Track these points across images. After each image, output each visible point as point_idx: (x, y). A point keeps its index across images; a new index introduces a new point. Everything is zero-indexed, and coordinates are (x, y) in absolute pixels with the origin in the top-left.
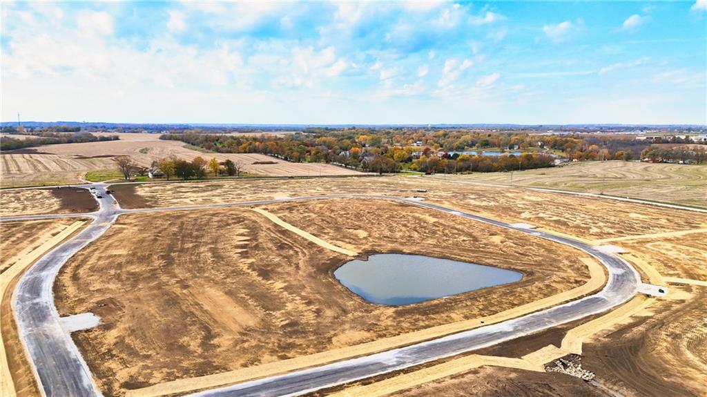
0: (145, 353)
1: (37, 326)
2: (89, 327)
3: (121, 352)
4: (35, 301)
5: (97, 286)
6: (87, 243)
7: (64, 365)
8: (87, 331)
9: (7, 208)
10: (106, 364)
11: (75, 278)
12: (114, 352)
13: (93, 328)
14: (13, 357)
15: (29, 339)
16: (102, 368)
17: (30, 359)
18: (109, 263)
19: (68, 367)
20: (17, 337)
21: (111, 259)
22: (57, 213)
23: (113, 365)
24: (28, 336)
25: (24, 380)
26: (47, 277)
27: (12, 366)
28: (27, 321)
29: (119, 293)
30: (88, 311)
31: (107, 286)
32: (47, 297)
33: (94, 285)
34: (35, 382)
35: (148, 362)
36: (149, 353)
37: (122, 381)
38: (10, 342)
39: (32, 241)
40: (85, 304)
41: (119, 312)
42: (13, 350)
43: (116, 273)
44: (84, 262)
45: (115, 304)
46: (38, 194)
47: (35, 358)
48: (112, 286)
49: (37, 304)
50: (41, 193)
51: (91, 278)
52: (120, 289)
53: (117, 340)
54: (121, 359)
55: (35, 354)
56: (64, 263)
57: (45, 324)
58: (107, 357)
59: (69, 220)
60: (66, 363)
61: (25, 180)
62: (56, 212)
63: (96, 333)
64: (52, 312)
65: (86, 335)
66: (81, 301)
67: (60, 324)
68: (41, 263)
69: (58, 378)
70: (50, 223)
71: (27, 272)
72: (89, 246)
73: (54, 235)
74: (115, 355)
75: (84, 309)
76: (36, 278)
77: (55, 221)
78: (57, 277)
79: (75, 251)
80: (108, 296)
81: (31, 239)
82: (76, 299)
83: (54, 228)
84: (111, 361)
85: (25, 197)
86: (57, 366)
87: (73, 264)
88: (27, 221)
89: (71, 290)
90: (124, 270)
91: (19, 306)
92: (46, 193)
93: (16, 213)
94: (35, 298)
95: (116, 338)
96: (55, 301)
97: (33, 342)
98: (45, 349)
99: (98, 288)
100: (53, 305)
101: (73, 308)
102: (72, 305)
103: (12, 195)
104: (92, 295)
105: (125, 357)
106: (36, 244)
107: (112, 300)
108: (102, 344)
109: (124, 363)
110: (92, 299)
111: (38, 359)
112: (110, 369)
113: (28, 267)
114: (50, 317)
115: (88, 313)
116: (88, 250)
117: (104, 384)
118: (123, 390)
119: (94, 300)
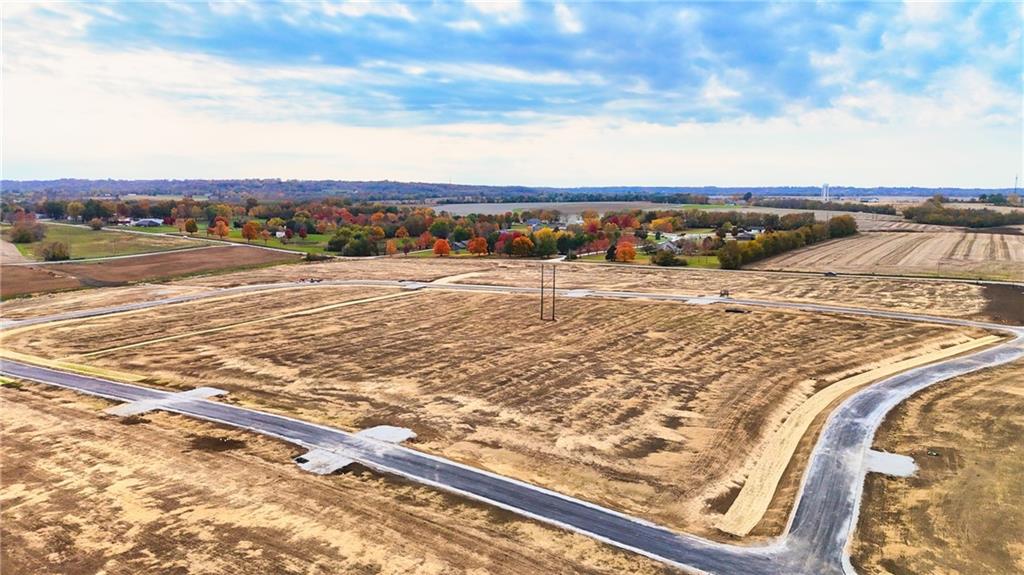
0: (941, 537)
1: (837, 449)
2: (895, 474)
3: (911, 521)
4: (856, 420)
5: (948, 428)
6: (982, 367)
7: (833, 505)
8: (891, 478)
9: (909, 302)
10: (882, 527)
11: (927, 408)
12: (903, 518)
13: (900, 477)
14: (791, 472)
15: (819, 460)
16: (875, 529)
17: (804, 482)
18: (989, 402)
19: (835, 508)
20: (809, 453)
21: (996, 398)
22: (970, 319)
23: (891, 532)
24: (820, 456)
25: (783, 500)
26: (893, 396)
27: (784, 481)
28: (831, 440)
29: (972, 446)
30: (911, 455)
31: (961, 431)
32: (874, 420)
33: (945, 425)
34: (791, 508)
35: (938, 552)
36: (946, 540)
37: (887, 556)
38: (799, 455)
39: (910, 349)
40: (913, 445)
41: (949, 471)
42: (795, 465)
43: (987, 419)
44: (955, 391)
45: (952, 459)
46: (963, 290)
47: (809, 483)
48: (969, 434)
49: (857, 424)
50: (969, 289)
51: (946, 415)
52: (978, 442)
53: (919, 504)
54: (905, 529)
55: (813, 479)
56: (927, 385)
57: (848, 451)
58: (890, 520)
59: (979, 332)
60: (837, 503)
61: (962, 269)
62: (970, 317)
63: (900, 485)
64: (865, 439)
65: (886, 481)
66: (912, 439)
67: (864, 457)
68: (899, 378)
69: (817, 516)
70: (950, 330)
71: (874, 385)
72: (978, 372)
73: (943, 347)
74: (901, 521)
75: (907, 449)
76: (879, 394)
77: (959, 328)
78: (905, 401)
79: (955, 373)
80: (952, 445)
81: (910, 345)
82: (908, 435)
83: (949, 339)
84: (891, 527)
85: (942, 292)
86: (824, 502)
87: (939, 391)
88: (923, 322)
89: (910, 422)
90: (1004, 418)
91: (836, 421)
92: (975, 289)
93: (917, 311)
94: (859, 417)
95: (918, 501)
96: (879, 428)
97: (820, 465)
98: (827, 478)
99: (948, 430)
100: (874, 431)
101: (895, 444)
102: (897, 439)
103: (930, 286)
104: (932, 436)
105: (912, 530)
106: (912, 353)
107: (952, 453)
108: (896, 500)
109: (906, 537)
110: (927, 441)
111: (811, 485)
112: (883, 536)
113: (881, 379)
114: (859, 444)
115: (908, 458)
116: (974, 378)
117: (862, 548)
118: (879, 567)
119: (929, 444)
